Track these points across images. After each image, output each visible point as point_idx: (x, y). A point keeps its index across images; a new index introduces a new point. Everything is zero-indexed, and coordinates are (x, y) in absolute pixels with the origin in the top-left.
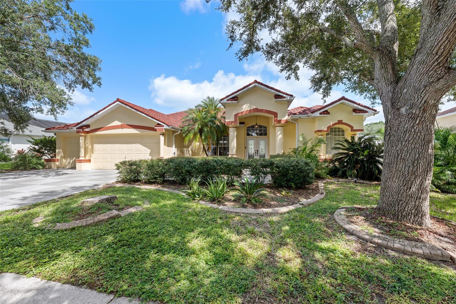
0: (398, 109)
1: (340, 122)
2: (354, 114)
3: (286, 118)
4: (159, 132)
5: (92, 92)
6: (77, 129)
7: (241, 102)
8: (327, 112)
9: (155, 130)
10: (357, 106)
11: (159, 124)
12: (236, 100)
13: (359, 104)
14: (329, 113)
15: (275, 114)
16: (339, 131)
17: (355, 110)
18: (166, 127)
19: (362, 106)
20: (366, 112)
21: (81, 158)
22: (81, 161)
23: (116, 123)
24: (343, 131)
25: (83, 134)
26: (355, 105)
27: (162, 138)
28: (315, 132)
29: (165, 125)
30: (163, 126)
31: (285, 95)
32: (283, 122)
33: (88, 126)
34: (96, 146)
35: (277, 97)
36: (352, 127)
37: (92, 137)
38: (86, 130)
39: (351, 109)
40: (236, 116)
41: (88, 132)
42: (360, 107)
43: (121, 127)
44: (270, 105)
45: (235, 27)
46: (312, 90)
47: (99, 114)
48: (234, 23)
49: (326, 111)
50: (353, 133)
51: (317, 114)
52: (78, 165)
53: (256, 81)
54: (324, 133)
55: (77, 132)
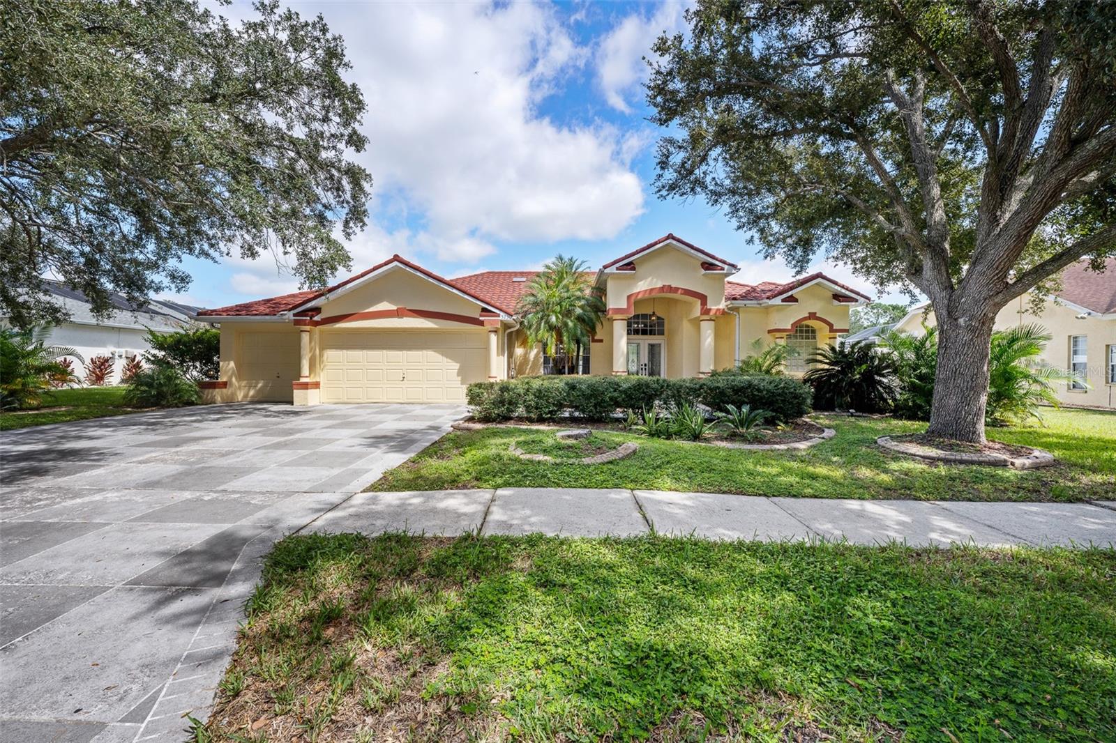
0: (956, 320)
1: (812, 316)
2: (836, 302)
3: (723, 305)
4: (488, 327)
6: (295, 315)
7: (641, 270)
8: (792, 299)
9: (482, 323)
10: (839, 289)
11: (484, 310)
12: (634, 269)
13: (843, 287)
14: (796, 300)
15: (703, 299)
16: (807, 331)
17: (837, 297)
18: (503, 317)
19: (847, 289)
20: (857, 301)
21: (303, 380)
22: (306, 386)
23: (384, 306)
24: (814, 331)
25: (308, 328)
26: (836, 287)
27: (494, 338)
28: (770, 332)
29: (502, 314)
30: (499, 316)
31: (720, 264)
32: (713, 313)
33: (317, 310)
34: (330, 354)
35: (708, 266)
36: (831, 325)
37: (321, 332)
38: (316, 318)
39: (830, 294)
40: (629, 297)
41: (317, 324)
42: (843, 291)
43: (398, 314)
44: (696, 281)
45: (671, 149)
46: (762, 255)
48: (671, 141)
49: (792, 296)
50: (832, 335)
51: (777, 301)
52: (298, 394)
53: (670, 236)
54: (784, 334)
55: (297, 323)
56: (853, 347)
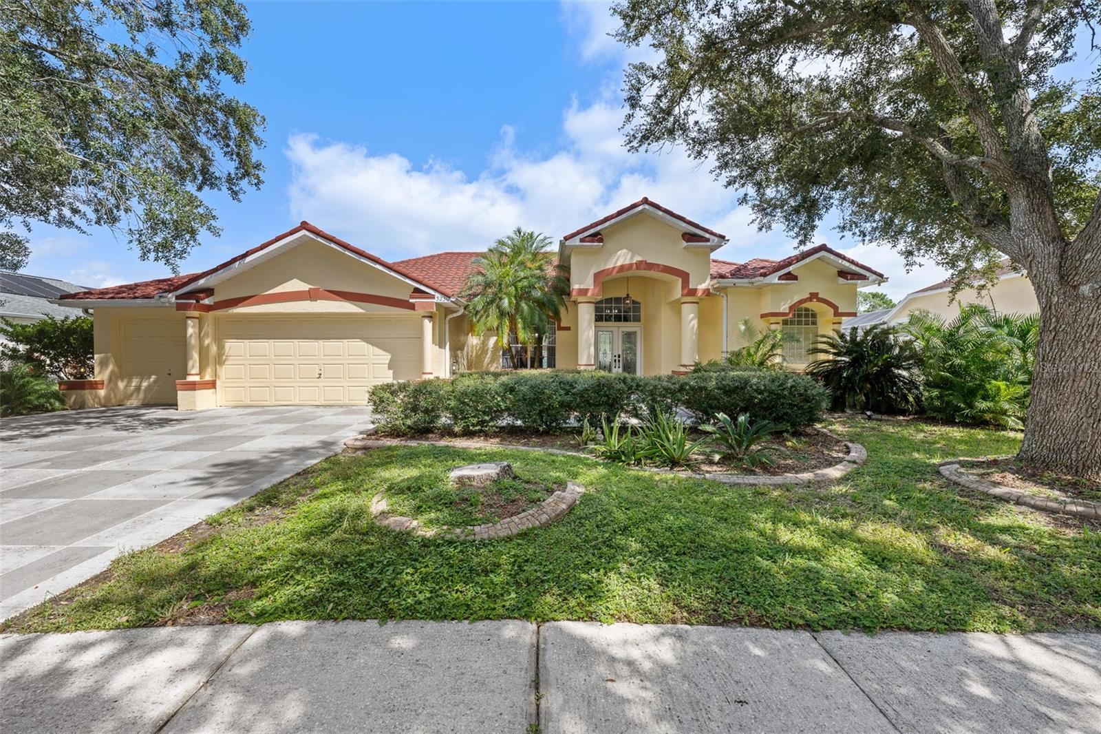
0: (1075, 287)
1: (814, 296)
2: (841, 281)
3: (706, 284)
4: (420, 312)
5: (239, 201)
6: (177, 297)
7: (610, 244)
8: (790, 277)
9: (412, 307)
10: (847, 264)
11: (417, 290)
12: (601, 240)
13: (852, 262)
14: (795, 278)
15: (685, 276)
16: (807, 316)
17: (843, 274)
18: (439, 299)
19: (857, 265)
20: (864, 278)
21: (190, 379)
22: (193, 386)
23: (295, 285)
24: (814, 316)
25: (196, 313)
26: (845, 263)
27: (428, 325)
28: (763, 316)
29: (437, 295)
30: (433, 297)
31: (707, 236)
32: (700, 293)
33: (209, 292)
34: (232, 346)
35: (690, 237)
36: (835, 308)
37: (217, 321)
38: (206, 301)
39: (835, 271)
40: (597, 276)
41: (208, 308)
42: (854, 268)
43: (310, 296)
44: (674, 255)
45: (643, 78)
46: (756, 226)
47: (248, 259)
48: (642, 68)
49: (789, 273)
50: (837, 319)
51: (774, 279)
52: (182, 396)
53: (645, 201)
54: (780, 319)
55: (180, 307)
56: (867, 333)
